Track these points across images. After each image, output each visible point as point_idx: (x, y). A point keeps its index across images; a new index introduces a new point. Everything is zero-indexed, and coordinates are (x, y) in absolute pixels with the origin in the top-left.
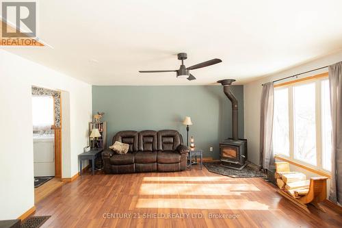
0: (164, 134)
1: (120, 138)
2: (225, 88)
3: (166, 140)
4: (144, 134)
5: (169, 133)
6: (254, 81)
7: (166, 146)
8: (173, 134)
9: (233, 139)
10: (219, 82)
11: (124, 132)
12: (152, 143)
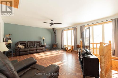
0: (36, 42)
1: (19, 44)
2: (54, 30)
3: (37, 44)
4: (29, 42)
5: (38, 42)
6: (60, 29)
7: (37, 46)
8: (39, 42)
9: (55, 43)
10: (52, 28)
11: (20, 42)
12: (33, 45)
